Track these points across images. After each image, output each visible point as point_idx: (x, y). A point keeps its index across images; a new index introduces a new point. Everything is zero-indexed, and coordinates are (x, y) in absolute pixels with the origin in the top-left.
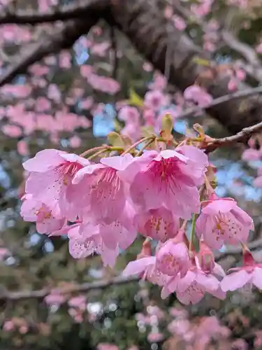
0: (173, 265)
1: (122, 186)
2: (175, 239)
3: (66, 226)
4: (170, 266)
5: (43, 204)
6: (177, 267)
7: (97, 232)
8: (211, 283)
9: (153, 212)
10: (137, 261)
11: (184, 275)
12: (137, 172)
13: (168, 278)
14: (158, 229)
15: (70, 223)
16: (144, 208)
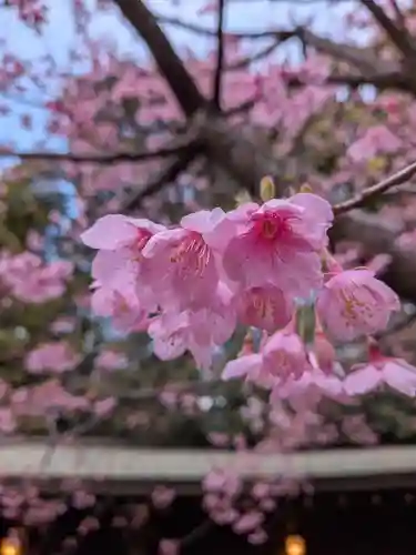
0: (285, 364)
1: (212, 257)
2: (285, 331)
3: (146, 320)
4: (280, 365)
5: (116, 293)
6: (288, 366)
7: (184, 324)
8: (332, 385)
9: (255, 290)
10: (239, 361)
11: (299, 376)
12: (231, 236)
13: (277, 380)
14: (264, 315)
15: (152, 315)
16: (243, 285)
